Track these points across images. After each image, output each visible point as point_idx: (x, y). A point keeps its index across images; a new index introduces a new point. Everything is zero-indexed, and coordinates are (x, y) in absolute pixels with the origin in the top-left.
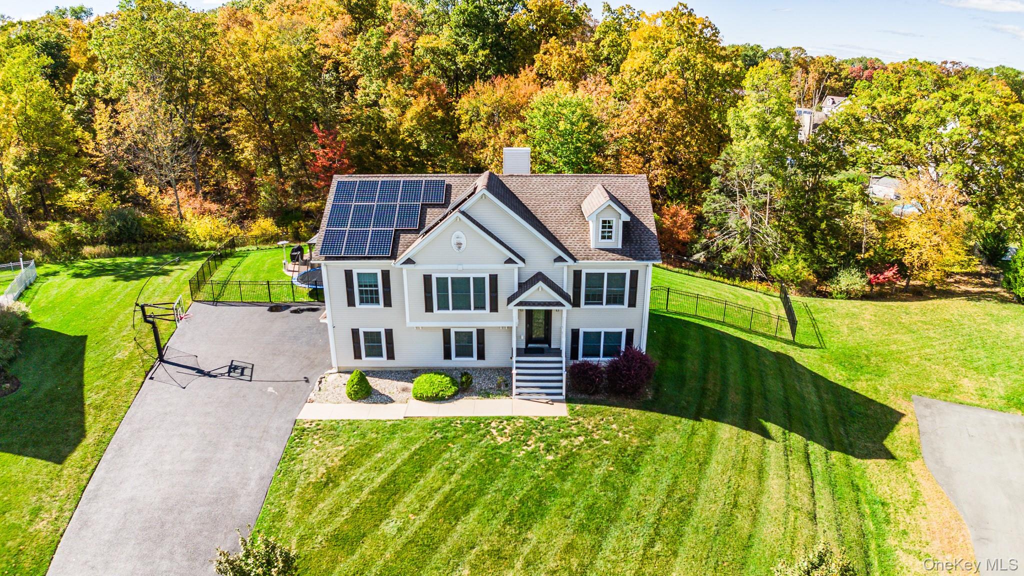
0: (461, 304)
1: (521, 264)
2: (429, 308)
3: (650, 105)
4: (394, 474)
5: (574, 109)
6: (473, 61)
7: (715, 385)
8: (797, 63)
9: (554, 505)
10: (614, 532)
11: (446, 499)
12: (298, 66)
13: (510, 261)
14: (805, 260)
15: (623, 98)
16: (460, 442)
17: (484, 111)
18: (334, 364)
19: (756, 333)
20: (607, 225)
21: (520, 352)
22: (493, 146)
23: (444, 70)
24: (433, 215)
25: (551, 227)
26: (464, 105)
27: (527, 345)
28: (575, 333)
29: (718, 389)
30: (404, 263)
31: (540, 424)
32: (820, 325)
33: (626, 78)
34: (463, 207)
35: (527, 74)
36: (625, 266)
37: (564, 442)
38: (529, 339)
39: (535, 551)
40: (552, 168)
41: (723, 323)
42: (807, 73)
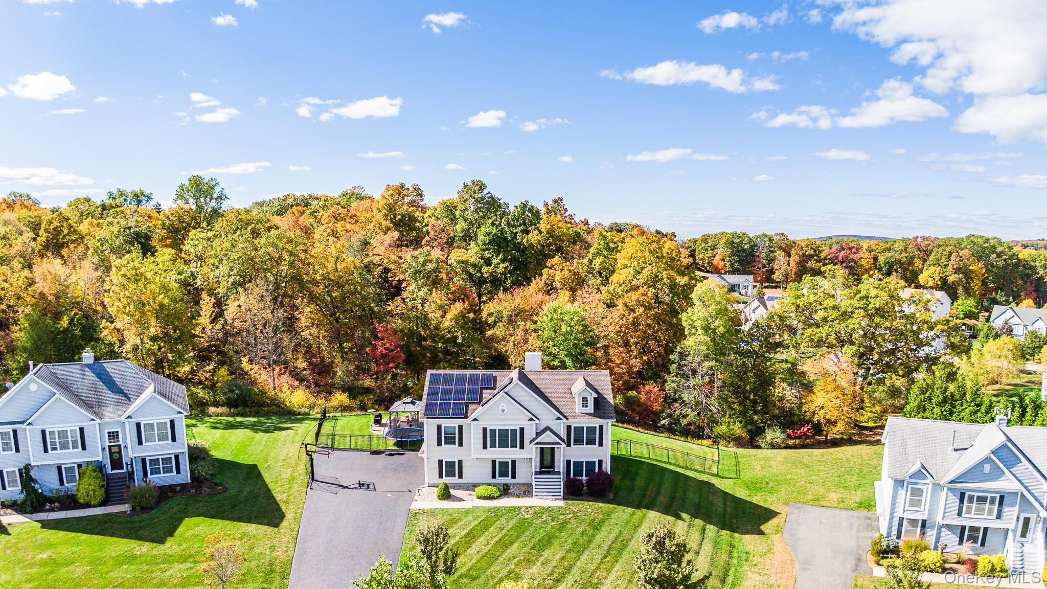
0: (503, 444)
1: (537, 421)
2: (485, 447)
3: (627, 312)
4: (471, 530)
5: (572, 316)
6: (495, 272)
7: (652, 493)
8: (781, 248)
9: (556, 543)
10: (587, 552)
11: (500, 540)
12: (360, 274)
13: (531, 419)
14: (741, 422)
15: (610, 305)
16: (505, 517)
17: (505, 314)
18: (426, 481)
19: (691, 469)
20: (584, 399)
21: (536, 473)
22: (514, 342)
23: (470, 276)
24: (487, 394)
25: (554, 401)
26: (489, 309)
27: (540, 469)
28: (568, 462)
29: (653, 495)
30: (473, 420)
31: (549, 510)
32: (741, 465)
33: (611, 289)
34: (506, 390)
35: (538, 283)
36: (596, 423)
37: (562, 517)
38: (542, 466)
39: (547, 559)
40: (556, 358)
41: (668, 463)
42: (790, 256)
